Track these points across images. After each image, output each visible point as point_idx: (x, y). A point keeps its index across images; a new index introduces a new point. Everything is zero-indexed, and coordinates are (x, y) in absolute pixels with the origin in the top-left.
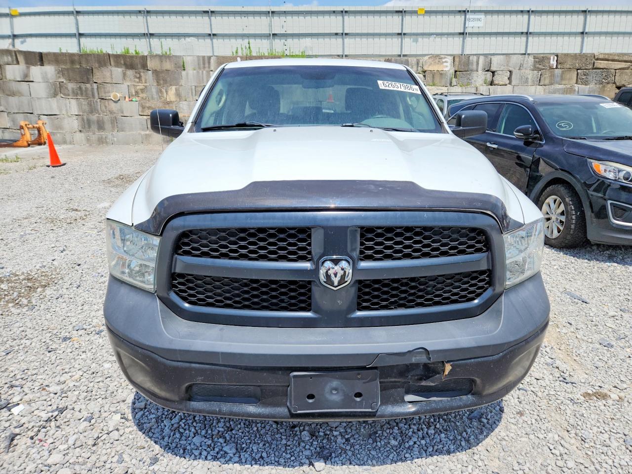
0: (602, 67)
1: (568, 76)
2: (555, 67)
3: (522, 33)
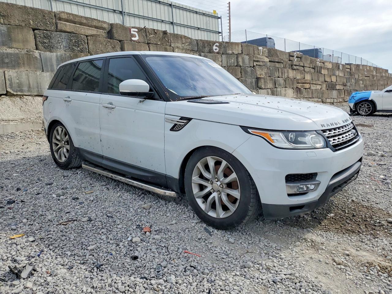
0: (68, 30)
1: (20, 36)
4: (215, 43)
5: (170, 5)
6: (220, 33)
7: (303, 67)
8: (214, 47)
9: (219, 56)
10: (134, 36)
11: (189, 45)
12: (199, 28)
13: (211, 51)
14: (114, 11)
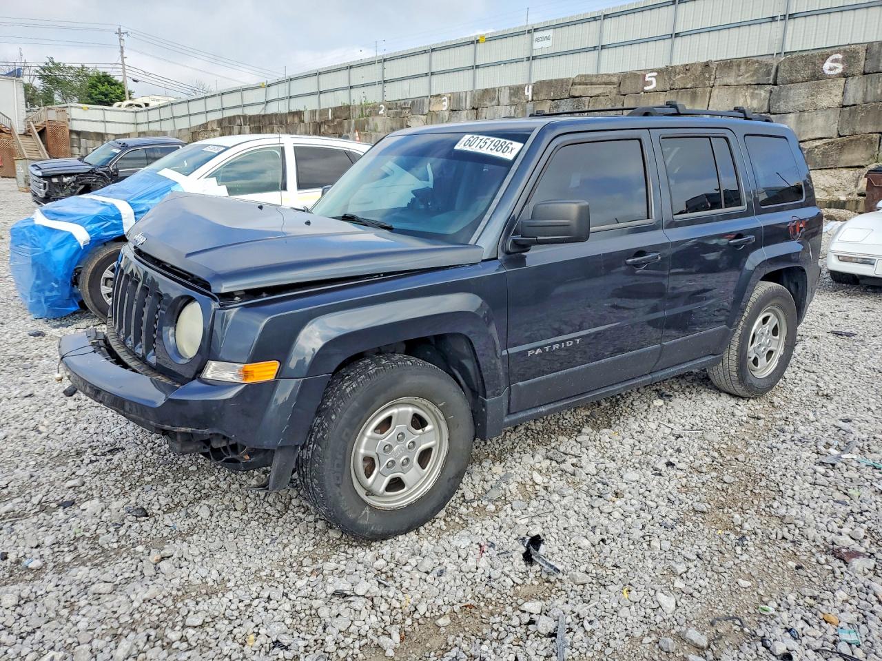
2: (530, 99)
3: (595, 47)
4: (828, 56)
8: (827, 65)
10: (651, 83)
11: (752, 76)
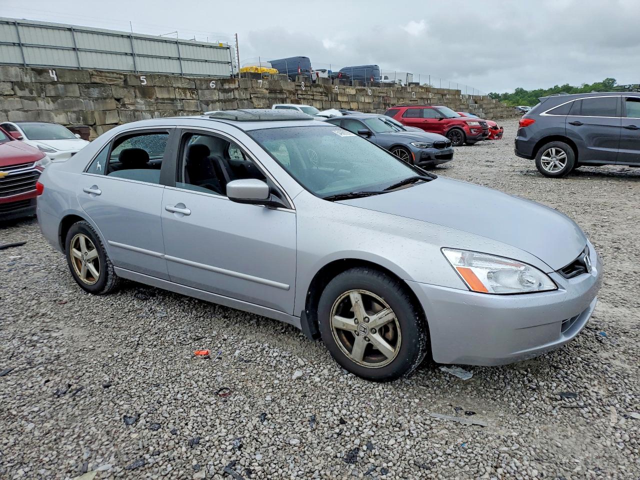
0: (98, 82)
1: (71, 89)
2: (56, 80)
3: (14, 44)
4: (211, 81)
5: (176, 43)
6: (230, 63)
7: (313, 95)
8: (211, 84)
9: (216, 91)
10: (142, 81)
11: (188, 84)
12: (206, 61)
13: (208, 88)
14: (126, 54)
